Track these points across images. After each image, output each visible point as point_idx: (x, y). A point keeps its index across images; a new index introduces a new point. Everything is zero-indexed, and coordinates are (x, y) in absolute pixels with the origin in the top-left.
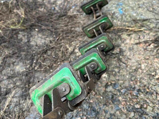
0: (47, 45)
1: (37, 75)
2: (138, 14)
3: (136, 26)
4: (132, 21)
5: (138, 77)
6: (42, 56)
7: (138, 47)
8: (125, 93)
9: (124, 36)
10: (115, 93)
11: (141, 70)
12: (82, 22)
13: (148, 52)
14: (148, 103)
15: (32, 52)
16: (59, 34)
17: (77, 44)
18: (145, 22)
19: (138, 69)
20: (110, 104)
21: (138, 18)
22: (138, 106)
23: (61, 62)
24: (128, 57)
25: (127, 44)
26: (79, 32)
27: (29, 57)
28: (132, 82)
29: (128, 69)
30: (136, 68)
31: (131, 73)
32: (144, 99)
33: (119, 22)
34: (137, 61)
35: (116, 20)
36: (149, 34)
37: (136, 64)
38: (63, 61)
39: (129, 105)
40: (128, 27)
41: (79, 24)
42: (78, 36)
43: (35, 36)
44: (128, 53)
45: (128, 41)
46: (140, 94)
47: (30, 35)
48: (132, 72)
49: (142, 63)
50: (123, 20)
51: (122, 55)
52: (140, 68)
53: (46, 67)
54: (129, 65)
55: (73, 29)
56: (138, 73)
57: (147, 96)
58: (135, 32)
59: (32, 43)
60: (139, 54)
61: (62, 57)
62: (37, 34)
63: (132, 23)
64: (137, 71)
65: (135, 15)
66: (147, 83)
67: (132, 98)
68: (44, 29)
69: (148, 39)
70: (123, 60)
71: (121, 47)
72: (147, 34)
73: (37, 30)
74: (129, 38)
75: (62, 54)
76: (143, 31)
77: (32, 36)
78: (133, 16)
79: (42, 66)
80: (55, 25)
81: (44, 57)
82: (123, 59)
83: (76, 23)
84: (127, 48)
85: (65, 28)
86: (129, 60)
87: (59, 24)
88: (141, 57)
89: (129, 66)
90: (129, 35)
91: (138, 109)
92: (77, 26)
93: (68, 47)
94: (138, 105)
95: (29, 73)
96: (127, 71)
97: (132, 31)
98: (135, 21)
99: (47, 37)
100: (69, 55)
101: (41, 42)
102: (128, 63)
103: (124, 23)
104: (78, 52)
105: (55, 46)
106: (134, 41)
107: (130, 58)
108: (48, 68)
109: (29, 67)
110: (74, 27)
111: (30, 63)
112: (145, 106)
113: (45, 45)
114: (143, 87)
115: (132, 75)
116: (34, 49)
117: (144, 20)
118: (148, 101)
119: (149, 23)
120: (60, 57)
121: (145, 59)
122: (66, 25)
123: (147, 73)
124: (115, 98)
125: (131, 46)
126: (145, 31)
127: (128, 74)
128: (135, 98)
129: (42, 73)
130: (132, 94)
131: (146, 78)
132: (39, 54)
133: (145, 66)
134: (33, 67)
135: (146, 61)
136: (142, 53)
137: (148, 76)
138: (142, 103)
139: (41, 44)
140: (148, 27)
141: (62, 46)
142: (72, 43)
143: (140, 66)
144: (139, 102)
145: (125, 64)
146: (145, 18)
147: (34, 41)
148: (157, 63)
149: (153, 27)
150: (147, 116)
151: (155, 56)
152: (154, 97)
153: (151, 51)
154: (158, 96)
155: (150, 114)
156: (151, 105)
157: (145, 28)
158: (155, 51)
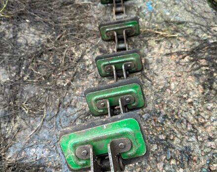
0: (42, 46)
1: (27, 88)
2: (172, 14)
3: (168, 30)
4: (164, 23)
5: (165, 99)
6: (35, 60)
7: (168, 59)
8: (147, 119)
9: (152, 42)
11: (170, 90)
12: (95, 16)
13: (181, 66)
14: (176, 133)
15: (19, 53)
16: (62, 31)
17: (87, 48)
18: (180, 26)
19: (167, 88)
21: (172, 20)
22: (162, 137)
23: (63, 71)
24: (155, 72)
25: (155, 54)
26: (91, 31)
27: (15, 61)
28: (157, 106)
29: (153, 87)
30: (164, 87)
31: (157, 94)
32: (171, 128)
33: (147, 22)
34: (166, 78)
35: (143, 19)
36: (184, 42)
37: (164, 82)
38: (66, 70)
39: (151, 135)
40: (158, 30)
41: (91, 19)
42: (89, 36)
43: (25, 30)
44: (154, 67)
45: (156, 50)
46: (166, 122)
47: (17, 28)
48: (158, 92)
49: (172, 81)
50: (152, 20)
51: (147, 68)
52: (169, 87)
53: (40, 77)
54: (155, 82)
55: (82, 25)
56: (166, 93)
57: (175, 124)
58: (166, 38)
59: (20, 40)
60: (169, 69)
61: (65, 65)
62: (28, 28)
63: (163, 25)
64: (165, 91)
65: (168, 14)
66: (176, 107)
67: (156, 126)
68: (39, 21)
69: (183, 50)
70: (148, 76)
71: (147, 58)
72: (181, 43)
73: (27, 21)
74: (159, 45)
75: (65, 60)
76: (178, 37)
77: (20, 30)
78: (166, 15)
79: (35, 75)
80: (56, 17)
81: (37, 62)
82: (148, 74)
83: (87, 16)
84: (154, 60)
85: (70, 22)
86: (156, 76)
87: (62, 15)
88: (171, 73)
89: (154, 84)
90: (158, 42)
91: (163, 140)
92: (88, 21)
93: (74, 51)
94: (162, 135)
95: (15, 85)
96: (152, 90)
97: (162, 36)
98: (168, 23)
99: (42, 34)
100: (75, 62)
101: (33, 40)
102: (154, 80)
103: (153, 24)
104: (87, 60)
105: (55, 48)
106: (164, 50)
107: (157, 73)
108: (43, 79)
109: (15, 76)
110: (83, 23)
111: (16, 70)
112: (172, 137)
113: (39, 45)
114: (171, 112)
115: (158, 96)
116: (22, 50)
117: (180, 23)
118: (176, 130)
119: (185, 28)
120: (61, 65)
121: (176, 76)
122: (72, 18)
123: (177, 94)
125: (160, 58)
126: (180, 38)
127: (153, 95)
128: (160, 126)
129: (34, 85)
130: (156, 121)
131: (175, 102)
132: (29, 58)
133: (175, 85)
134: (21, 76)
135: (178, 79)
136: (174, 68)
137: (179, 99)
138: (168, 133)
139: (33, 42)
140: (183, 33)
141: (65, 49)
142: (81, 45)
143: (169, 84)
144: (165, 131)
145: (150, 80)
146: (181, 20)
147: (24, 37)
148: (191, 82)
149: (190, 34)
150: (173, 151)
151: (190, 73)
152: (184, 126)
153: (184, 65)
154: (189, 125)
155: (177, 148)
156: (179, 136)
157: (180, 34)
158: (190, 66)
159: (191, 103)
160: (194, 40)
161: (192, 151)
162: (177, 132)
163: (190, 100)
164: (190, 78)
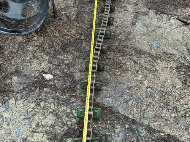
2: (168, 50)
3: (166, 57)
5: (166, 86)
7: (166, 69)
8: (158, 93)
9: (158, 61)
10: (152, 92)
11: (168, 82)
12: (130, 45)
13: (172, 73)
17: (127, 59)
19: (166, 82)
20: (149, 97)
21: (168, 52)
24: (160, 74)
26: (128, 52)
28: (162, 88)
29: (160, 81)
31: (162, 84)
33: (155, 52)
34: (166, 78)
35: (153, 50)
36: (173, 63)
39: (160, 100)
40: (161, 56)
41: (128, 46)
44: (160, 72)
45: (160, 65)
46: (166, 95)
50: (158, 51)
51: (157, 72)
54: (161, 79)
56: (166, 84)
57: (170, 97)
58: (165, 60)
63: (163, 54)
65: (166, 49)
66: (170, 90)
69: (173, 66)
71: (156, 68)
74: (162, 63)
78: (164, 50)
82: (157, 75)
83: (126, 45)
84: (160, 69)
86: (161, 76)
88: (168, 75)
90: (161, 61)
91: (165, 102)
93: (121, 60)
94: (165, 100)
97: (163, 59)
98: (165, 53)
100: (122, 65)
103: (158, 53)
106: (164, 65)
110: (124, 48)
112: (169, 101)
114: (168, 92)
117: (171, 54)
119: (174, 57)
121: (170, 77)
123: (171, 85)
124: (152, 95)
125: (163, 68)
126: (171, 61)
127: (160, 84)
128: (163, 97)
130: (162, 94)
131: (170, 88)
133: (170, 81)
135: (171, 78)
137: (172, 87)
138: (167, 100)
140: (173, 59)
143: (167, 80)
145: (158, 77)
148: (177, 81)
149: (176, 60)
150: (170, 107)
151: (176, 77)
152: (174, 98)
153: (174, 73)
154: (176, 98)
155: (171, 106)
156: (172, 101)
157: (171, 59)
158: (177, 74)
159: (177, 89)
160: (178, 63)
161: (178, 108)
162: (171, 100)
163: (176, 88)
164: (176, 79)
